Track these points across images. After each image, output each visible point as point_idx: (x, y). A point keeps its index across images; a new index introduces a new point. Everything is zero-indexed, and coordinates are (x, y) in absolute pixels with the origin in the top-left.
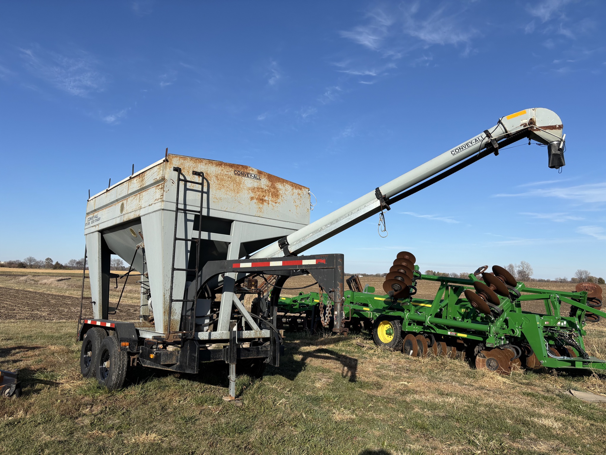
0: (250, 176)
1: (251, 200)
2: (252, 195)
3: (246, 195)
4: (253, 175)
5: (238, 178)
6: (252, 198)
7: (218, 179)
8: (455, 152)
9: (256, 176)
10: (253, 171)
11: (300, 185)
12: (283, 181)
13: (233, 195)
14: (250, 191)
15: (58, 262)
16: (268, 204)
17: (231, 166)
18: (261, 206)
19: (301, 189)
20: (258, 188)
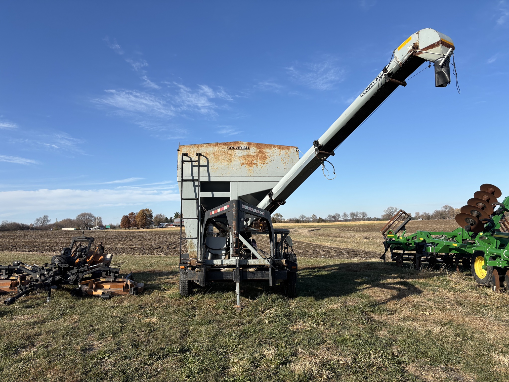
0: (240, 148)
1: (242, 165)
2: (243, 161)
3: (237, 162)
4: (243, 147)
5: (230, 152)
6: (243, 164)
7: (215, 155)
8: (363, 94)
9: (246, 147)
10: (243, 144)
11: (287, 146)
12: (270, 146)
13: (227, 164)
14: (241, 159)
15: (320, 217)
16: (257, 165)
17: (225, 144)
18: (251, 168)
19: (288, 149)
20: (247, 156)
